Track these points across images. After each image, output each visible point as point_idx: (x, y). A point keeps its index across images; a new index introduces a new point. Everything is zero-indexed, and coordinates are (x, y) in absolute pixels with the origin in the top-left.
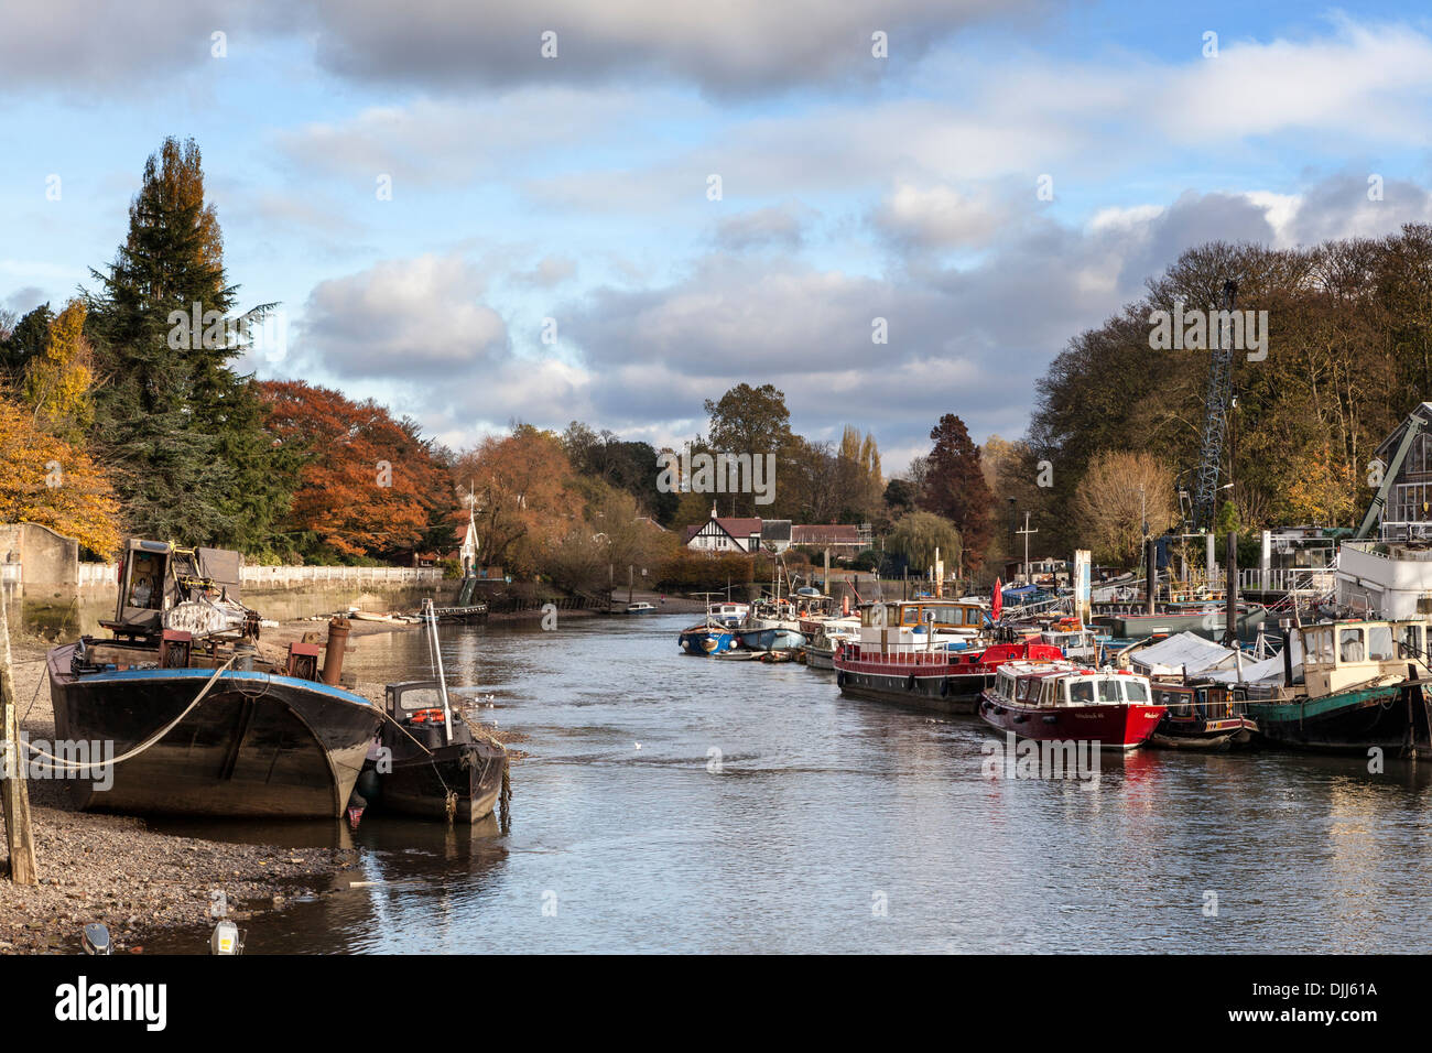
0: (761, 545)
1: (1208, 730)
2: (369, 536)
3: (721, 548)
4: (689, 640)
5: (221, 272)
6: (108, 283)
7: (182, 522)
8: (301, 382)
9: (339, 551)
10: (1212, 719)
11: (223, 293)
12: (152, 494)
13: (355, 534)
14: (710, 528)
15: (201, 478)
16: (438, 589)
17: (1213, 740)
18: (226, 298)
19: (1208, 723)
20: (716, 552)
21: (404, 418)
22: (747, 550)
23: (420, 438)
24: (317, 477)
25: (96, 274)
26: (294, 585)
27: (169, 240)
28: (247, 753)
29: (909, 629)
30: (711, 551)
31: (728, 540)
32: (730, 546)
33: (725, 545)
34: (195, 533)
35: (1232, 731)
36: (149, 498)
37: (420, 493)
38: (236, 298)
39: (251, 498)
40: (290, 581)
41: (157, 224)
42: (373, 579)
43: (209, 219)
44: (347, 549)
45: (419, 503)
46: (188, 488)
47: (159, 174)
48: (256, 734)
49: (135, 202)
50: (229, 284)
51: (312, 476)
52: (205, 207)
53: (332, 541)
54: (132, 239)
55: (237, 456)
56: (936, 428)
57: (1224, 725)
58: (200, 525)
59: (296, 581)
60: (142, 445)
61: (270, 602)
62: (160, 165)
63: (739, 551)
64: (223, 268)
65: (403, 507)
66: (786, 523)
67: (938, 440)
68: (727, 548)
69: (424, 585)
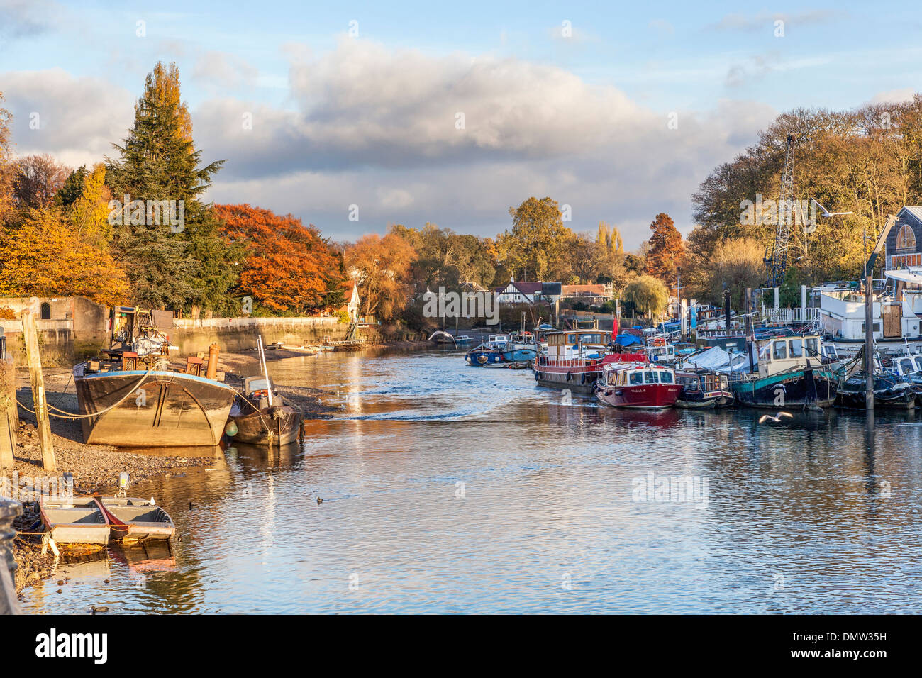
0: (542, 298)
1: (704, 398)
2: (290, 299)
3: (517, 301)
4: (471, 357)
5: (191, 142)
6: (123, 151)
7: (168, 293)
8: (245, 205)
9: (271, 308)
10: (707, 391)
11: (192, 155)
12: (150, 277)
13: (281, 297)
14: (510, 288)
15: (179, 267)
16: (335, 330)
17: (706, 403)
18: (195, 158)
19: (705, 394)
20: (514, 304)
21: (311, 225)
22: (533, 301)
23: (322, 237)
24: (256, 263)
25: (116, 146)
26: (243, 329)
27: (159, 124)
28: (167, 413)
29: (571, 347)
30: (510, 303)
31: (521, 295)
32: (523, 299)
33: (519, 298)
34: (175, 300)
35: (716, 398)
36: (148, 280)
37: (320, 271)
38: (200, 158)
39: (213, 277)
40: (240, 326)
41: (152, 115)
42: (293, 324)
43: (183, 110)
44: (276, 306)
45: (320, 277)
46: (172, 273)
47: (154, 84)
48: (170, 403)
49: (138, 101)
50: (196, 149)
51: (254, 263)
52: (181, 102)
53: (268, 302)
54: (137, 124)
55: (203, 253)
56: (654, 222)
57: (713, 395)
58: (179, 294)
59: (244, 327)
60: (143, 249)
61: (228, 340)
62: (153, 78)
63: (528, 302)
64: (193, 139)
65: (310, 280)
66: (557, 284)
67: (655, 230)
68: (520, 301)
69: (325, 328)
